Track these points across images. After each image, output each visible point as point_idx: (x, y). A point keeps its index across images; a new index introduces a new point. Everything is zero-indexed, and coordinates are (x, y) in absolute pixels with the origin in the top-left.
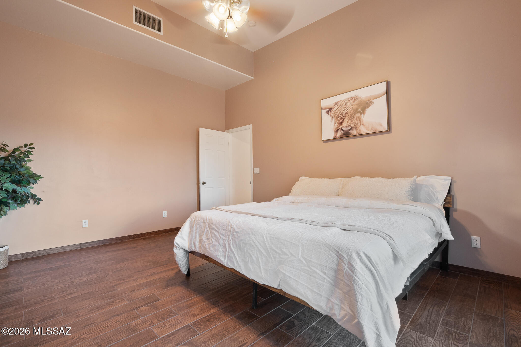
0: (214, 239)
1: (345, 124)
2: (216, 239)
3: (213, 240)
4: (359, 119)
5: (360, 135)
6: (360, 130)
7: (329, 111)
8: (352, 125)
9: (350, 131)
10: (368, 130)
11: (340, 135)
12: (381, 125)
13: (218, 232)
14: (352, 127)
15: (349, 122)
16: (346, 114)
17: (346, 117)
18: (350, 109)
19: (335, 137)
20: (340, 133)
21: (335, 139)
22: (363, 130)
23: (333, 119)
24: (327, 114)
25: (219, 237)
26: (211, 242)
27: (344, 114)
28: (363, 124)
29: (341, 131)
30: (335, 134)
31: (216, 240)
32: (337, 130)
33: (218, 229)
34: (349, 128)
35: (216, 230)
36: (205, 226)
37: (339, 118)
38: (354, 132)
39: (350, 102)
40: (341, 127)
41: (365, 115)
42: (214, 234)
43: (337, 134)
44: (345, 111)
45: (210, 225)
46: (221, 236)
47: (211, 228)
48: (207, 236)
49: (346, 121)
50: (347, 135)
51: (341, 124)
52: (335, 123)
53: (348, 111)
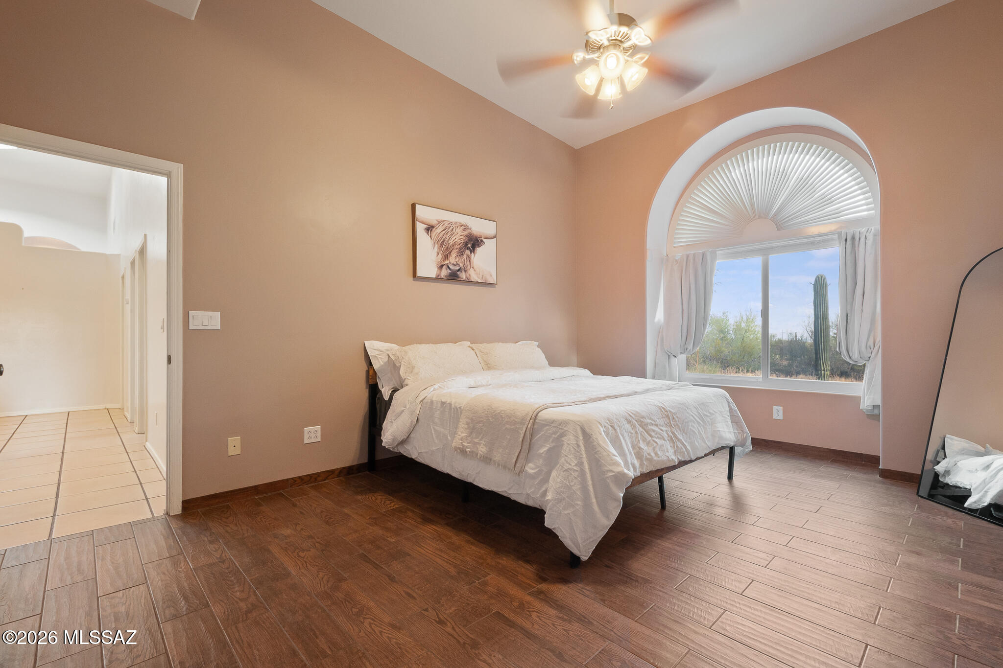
0: (656, 438)
1: (453, 259)
2: (659, 436)
3: (655, 440)
4: (469, 257)
5: (469, 282)
6: (470, 275)
7: (429, 229)
8: (461, 265)
9: (458, 273)
10: (479, 278)
11: (446, 275)
12: (491, 276)
13: (657, 425)
14: (460, 268)
15: (457, 260)
16: (453, 245)
17: (453, 249)
18: (459, 239)
19: (438, 276)
20: (445, 272)
21: (438, 279)
22: (474, 277)
23: (436, 246)
24: (426, 234)
25: (659, 430)
26: (655, 444)
27: (451, 244)
28: (473, 268)
29: (447, 269)
30: (438, 272)
31: (658, 438)
32: (442, 266)
33: (655, 422)
34: (458, 268)
35: (652, 424)
36: (633, 427)
37: (444, 247)
38: (463, 276)
39: (458, 229)
40: (447, 262)
41: (476, 255)
42: (653, 431)
43: (440, 273)
44: (452, 240)
45: (641, 421)
46: (662, 428)
47: (643, 425)
48: (644, 440)
49: (454, 254)
50: (453, 277)
51: (446, 257)
52: (438, 254)
53: (456, 242)
